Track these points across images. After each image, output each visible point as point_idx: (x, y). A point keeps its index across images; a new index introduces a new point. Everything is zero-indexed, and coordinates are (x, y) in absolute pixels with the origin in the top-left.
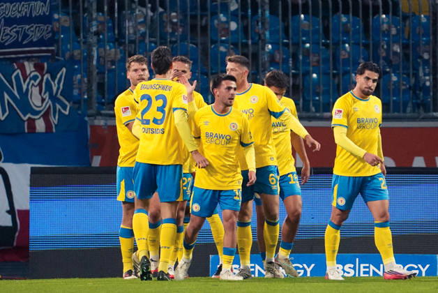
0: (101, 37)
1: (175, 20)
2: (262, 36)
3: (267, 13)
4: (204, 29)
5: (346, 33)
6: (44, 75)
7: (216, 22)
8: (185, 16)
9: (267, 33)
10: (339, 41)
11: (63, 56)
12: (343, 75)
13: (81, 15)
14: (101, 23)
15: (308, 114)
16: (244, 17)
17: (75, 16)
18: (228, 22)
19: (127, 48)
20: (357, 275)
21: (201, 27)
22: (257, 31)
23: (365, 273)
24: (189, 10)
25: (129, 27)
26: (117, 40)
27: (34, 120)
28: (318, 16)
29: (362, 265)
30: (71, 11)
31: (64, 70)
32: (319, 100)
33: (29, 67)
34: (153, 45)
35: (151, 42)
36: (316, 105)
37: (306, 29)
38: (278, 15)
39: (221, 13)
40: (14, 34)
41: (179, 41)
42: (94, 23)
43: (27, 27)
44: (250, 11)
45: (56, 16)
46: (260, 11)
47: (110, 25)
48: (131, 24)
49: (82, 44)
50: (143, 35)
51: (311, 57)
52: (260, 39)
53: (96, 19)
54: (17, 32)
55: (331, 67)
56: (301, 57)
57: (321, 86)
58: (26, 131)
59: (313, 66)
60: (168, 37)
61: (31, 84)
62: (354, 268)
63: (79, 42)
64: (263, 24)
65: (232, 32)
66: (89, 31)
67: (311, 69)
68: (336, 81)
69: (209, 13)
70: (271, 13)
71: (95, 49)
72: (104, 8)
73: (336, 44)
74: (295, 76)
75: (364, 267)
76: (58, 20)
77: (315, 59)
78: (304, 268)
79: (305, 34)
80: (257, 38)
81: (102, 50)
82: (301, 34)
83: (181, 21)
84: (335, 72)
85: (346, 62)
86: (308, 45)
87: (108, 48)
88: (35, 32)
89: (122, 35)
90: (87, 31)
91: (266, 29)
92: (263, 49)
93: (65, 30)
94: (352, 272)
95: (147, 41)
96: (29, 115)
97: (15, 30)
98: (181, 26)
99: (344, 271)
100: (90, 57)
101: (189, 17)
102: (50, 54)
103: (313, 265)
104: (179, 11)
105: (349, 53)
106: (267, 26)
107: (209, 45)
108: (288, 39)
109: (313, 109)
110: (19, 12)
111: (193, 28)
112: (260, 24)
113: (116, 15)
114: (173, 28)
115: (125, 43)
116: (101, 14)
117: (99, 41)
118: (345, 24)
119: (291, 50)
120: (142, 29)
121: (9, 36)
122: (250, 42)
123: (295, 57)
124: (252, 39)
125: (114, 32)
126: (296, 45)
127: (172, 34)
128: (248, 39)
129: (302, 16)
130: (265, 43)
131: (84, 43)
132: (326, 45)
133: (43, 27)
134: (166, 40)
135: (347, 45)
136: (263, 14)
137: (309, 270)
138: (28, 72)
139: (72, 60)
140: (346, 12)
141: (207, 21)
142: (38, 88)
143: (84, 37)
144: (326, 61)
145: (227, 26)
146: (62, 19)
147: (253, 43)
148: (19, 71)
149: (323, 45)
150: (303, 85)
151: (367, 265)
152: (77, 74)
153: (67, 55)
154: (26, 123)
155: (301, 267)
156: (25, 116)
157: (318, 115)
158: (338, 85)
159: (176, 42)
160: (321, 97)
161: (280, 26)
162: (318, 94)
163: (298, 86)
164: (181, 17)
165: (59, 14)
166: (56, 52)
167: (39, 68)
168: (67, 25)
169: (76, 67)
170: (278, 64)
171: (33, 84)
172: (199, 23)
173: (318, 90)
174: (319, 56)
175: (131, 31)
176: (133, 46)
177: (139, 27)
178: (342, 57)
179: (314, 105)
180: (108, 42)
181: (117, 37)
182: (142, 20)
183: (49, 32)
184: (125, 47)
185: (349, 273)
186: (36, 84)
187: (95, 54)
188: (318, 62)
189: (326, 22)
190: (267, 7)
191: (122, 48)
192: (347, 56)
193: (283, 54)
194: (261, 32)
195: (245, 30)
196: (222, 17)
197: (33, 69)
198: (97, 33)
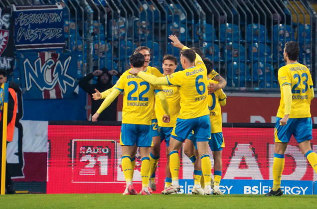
0: (96, 36)
1: (144, 26)
2: (201, 37)
3: (205, 22)
4: (163, 32)
5: (256, 35)
6: (57, 61)
7: (171, 27)
8: (151, 23)
9: (204, 35)
10: (251, 41)
11: (71, 49)
12: (254, 63)
13: (83, 22)
14: (97, 28)
15: (231, 88)
16: (189, 25)
17: (79, 22)
18: (179, 28)
19: (113, 44)
20: (260, 193)
21: (162, 31)
22: (198, 33)
23: (265, 192)
24: (153, 19)
25: (114, 30)
26: (106, 39)
27: (48, 91)
28: (238, 25)
29: (264, 187)
30: (76, 19)
31: (70, 58)
32: (238, 79)
33: (48, 56)
34: (130, 42)
35: (128, 40)
36: (236, 82)
37: (230, 33)
38: (211, 24)
39: (174, 22)
40: (36, 34)
41: (146, 40)
42: (92, 27)
43: (45, 30)
44: (193, 21)
45: (67, 23)
46: (200, 20)
47: (102, 28)
48: (116, 28)
49: (83, 41)
50: (124, 36)
51: (233, 51)
52: (199, 39)
53: (93, 25)
54: (38, 33)
55: (246, 58)
56: (226, 51)
57: (239, 70)
58: (43, 98)
59: (234, 57)
60: (140, 36)
61: (46, 68)
62: (259, 189)
63: (81, 40)
64: (202, 29)
65: (181, 34)
66: (88, 32)
67: (233, 58)
68: (249, 67)
69: (166, 22)
70: (207, 22)
71: (92, 44)
72: (98, 18)
73: (249, 43)
74: (222, 63)
75: (265, 188)
76: (68, 25)
77: (236, 52)
78: (226, 189)
79: (230, 36)
80: (198, 38)
81: (97, 45)
82: (226, 36)
83: (148, 27)
84: (248, 61)
85: (256, 54)
86: (231, 43)
87: (100, 44)
88: (50, 34)
89: (109, 35)
90: (87, 32)
91: (203, 33)
92: (202, 45)
93: (72, 32)
94: (257, 191)
95: (126, 39)
96: (44, 88)
97: (36, 32)
98: (148, 30)
99: (252, 191)
100: (88, 49)
101: (153, 24)
102: (62, 48)
103: (232, 187)
104: (147, 20)
105: (258, 48)
106: (204, 31)
107: (167, 42)
108: (218, 39)
109: (234, 85)
110: (41, 20)
111: (156, 31)
112: (200, 29)
113: (106, 22)
114: (143, 32)
115: (111, 40)
116: (96, 21)
117: (95, 39)
118: (255, 30)
119: (220, 46)
120: (123, 32)
121: (33, 36)
122: (193, 41)
123: (222, 51)
124: (194, 39)
125: (104, 33)
126: (223, 43)
127: (143, 35)
128: (192, 39)
129: (228, 24)
130: (203, 41)
131: (85, 40)
132: (243, 44)
133: (56, 30)
134: (138, 38)
135: (256, 44)
136: (202, 23)
137: (229, 190)
138: (46, 59)
139: (77, 51)
140: (256, 22)
141: (165, 27)
142: (50, 70)
143: (85, 37)
144: (243, 54)
145: (178, 30)
146: (71, 25)
147: (195, 42)
148: (40, 59)
149: (241, 43)
150: (228, 69)
151: (267, 187)
152: (79, 61)
153: (74, 48)
154: (43, 93)
155: (224, 187)
156: (42, 88)
157: (237, 88)
158: (251, 70)
159: (144, 40)
160: (239, 78)
161: (213, 31)
162: (237, 75)
163: (224, 70)
164: (148, 24)
165: (68, 21)
166: (66, 45)
167: (54, 56)
168: (74, 28)
169: (80, 56)
170: (211, 55)
171: (48, 68)
172: (160, 28)
173: (237, 73)
174: (238, 50)
175: (116, 33)
176: (117, 42)
177: (121, 30)
178: (253, 51)
179: (234, 82)
180: (101, 40)
181: (106, 36)
182: (123, 25)
183: (60, 33)
184: (111, 43)
185: (255, 192)
186: (49, 67)
187: (92, 48)
188: (238, 54)
189: (243, 29)
190: (204, 18)
191: (109, 44)
192: (256, 51)
193: (215, 49)
194: (200, 34)
195: (190, 33)
196: (176, 25)
197: (50, 57)
198: (93, 34)
